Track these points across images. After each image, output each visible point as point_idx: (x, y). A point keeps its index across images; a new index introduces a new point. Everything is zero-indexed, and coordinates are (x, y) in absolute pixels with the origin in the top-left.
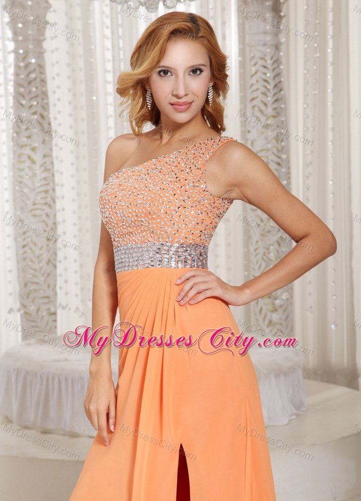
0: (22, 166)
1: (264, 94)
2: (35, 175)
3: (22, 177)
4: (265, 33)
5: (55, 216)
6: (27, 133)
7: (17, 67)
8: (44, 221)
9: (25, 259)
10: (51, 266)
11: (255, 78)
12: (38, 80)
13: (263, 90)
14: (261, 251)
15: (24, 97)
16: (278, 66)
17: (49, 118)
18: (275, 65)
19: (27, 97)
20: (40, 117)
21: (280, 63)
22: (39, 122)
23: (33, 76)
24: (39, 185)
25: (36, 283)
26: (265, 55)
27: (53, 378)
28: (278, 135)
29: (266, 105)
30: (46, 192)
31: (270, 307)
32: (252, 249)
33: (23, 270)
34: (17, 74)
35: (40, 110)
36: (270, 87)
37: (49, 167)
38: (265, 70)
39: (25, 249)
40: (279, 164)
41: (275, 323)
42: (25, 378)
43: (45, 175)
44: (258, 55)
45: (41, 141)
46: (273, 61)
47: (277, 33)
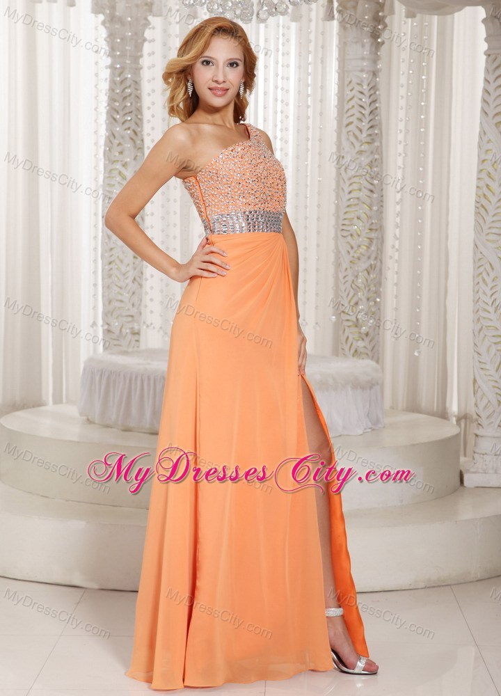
0: (112, 183)
1: (360, 120)
4: (363, 59)
6: (119, 149)
7: (113, 82)
9: (110, 277)
10: (136, 283)
11: (351, 103)
12: (133, 96)
13: (359, 115)
14: (350, 278)
15: (118, 113)
16: (375, 93)
17: (142, 135)
18: (372, 92)
19: (121, 113)
20: (133, 133)
21: (378, 90)
22: (132, 139)
23: (128, 91)
25: (121, 301)
26: (362, 81)
27: (136, 377)
28: (372, 162)
29: (361, 131)
31: (356, 336)
32: (341, 277)
33: (108, 287)
34: (112, 90)
35: (133, 126)
36: (366, 112)
38: (360, 96)
39: (112, 266)
40: (372, 191)
41: (361, 353)
42: (109, 378)
44: (355, 81)
45: (133, 157)
46: (370, 86)
47: (375, 60)
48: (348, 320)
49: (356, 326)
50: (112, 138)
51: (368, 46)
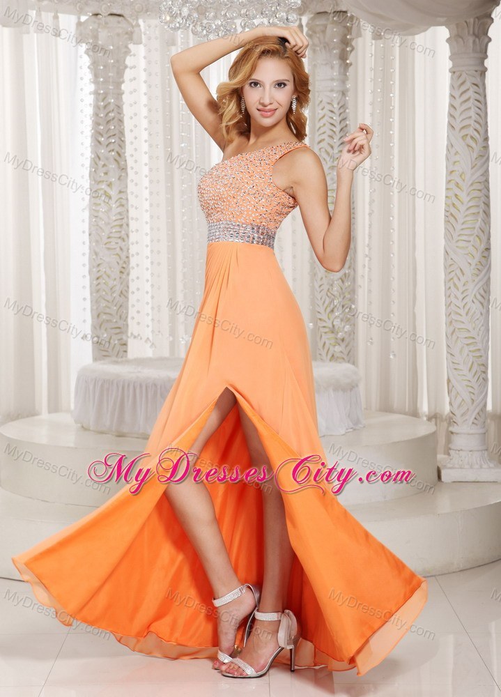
0: (98, 202)
1: (331, 137)
2: (110, 209)
3: (98, 211)
4: (332, 79)
5: (128, 249)
6: (104, 170)
7: (97, 107)
8: (117, 254)
9: (98, 291)
10: (123, 298)
11: (323, 122)
12: (116, 119)
13: (331, 133)
14: (326, 287)
15: (102, 136)
16: (345, 111)
17: (125, 157)
18: (342, 110)
19: (106, 136)
20: (117, 155)
21: (347, 108)
22: (115, 160)
23: (112, 115)
24: (114, 218)
25: (109, 314)
26: (332, 101)
27: (129, 385)
29: (332, 147)
30: (121, 226)
31: (333, 342)
32: (317, 286)
33: (97, 301)
34: (96, 115)
35: (117, 148)
36: (337, 129)
37: (124, 202)
38: (331, 114)
39: (99, 281)
41: (337, 357)
42: (102, 386)
43: (119, 210)
44: (325, 100)
45: (117, 177)
46: (340, 106)
47: (344, 80)
48: (324, 327)
49: (333, 332)
50: (97, 160)
51: (337, 67)
